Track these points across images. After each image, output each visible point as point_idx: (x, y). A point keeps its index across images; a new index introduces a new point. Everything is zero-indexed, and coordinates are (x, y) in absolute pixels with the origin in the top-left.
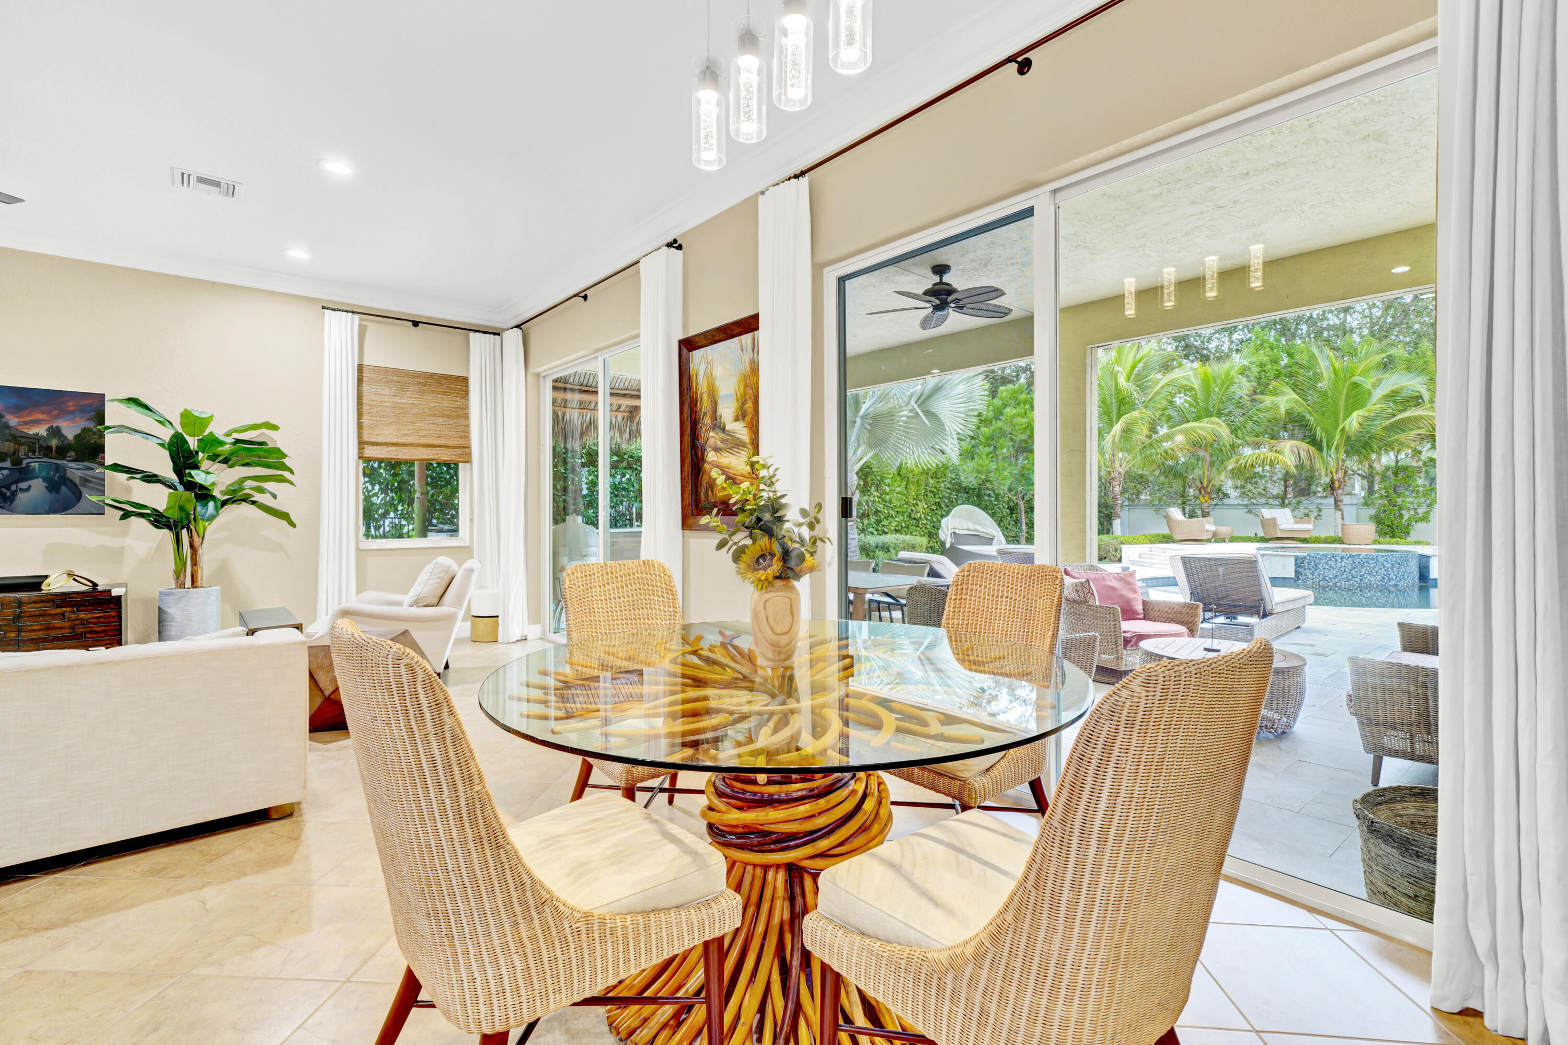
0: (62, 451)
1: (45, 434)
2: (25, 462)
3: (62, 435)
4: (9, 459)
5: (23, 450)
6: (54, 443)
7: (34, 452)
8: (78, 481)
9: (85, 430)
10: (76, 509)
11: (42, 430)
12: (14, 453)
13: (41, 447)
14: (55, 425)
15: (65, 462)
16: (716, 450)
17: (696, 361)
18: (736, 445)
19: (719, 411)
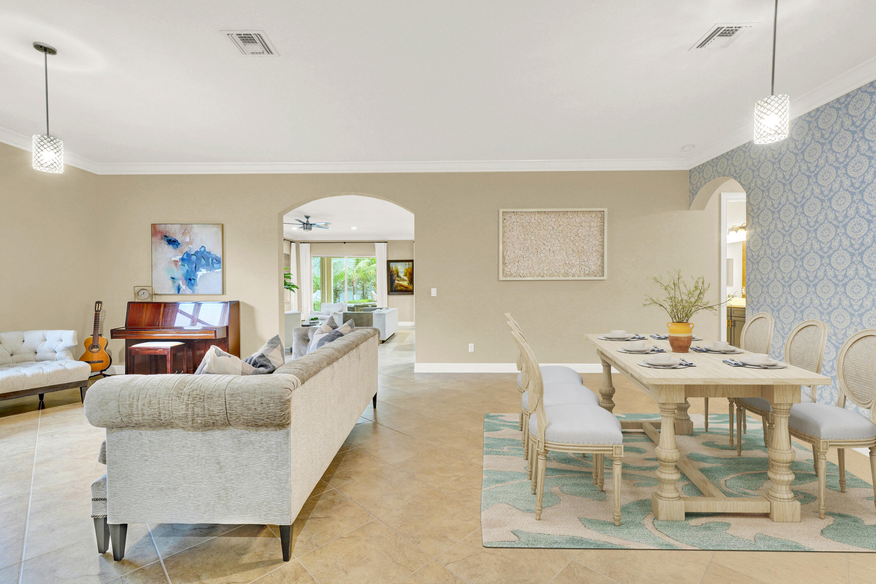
16: (398, 281)
17: (392, 265)
18: (404, 280)
19: (399, 274)
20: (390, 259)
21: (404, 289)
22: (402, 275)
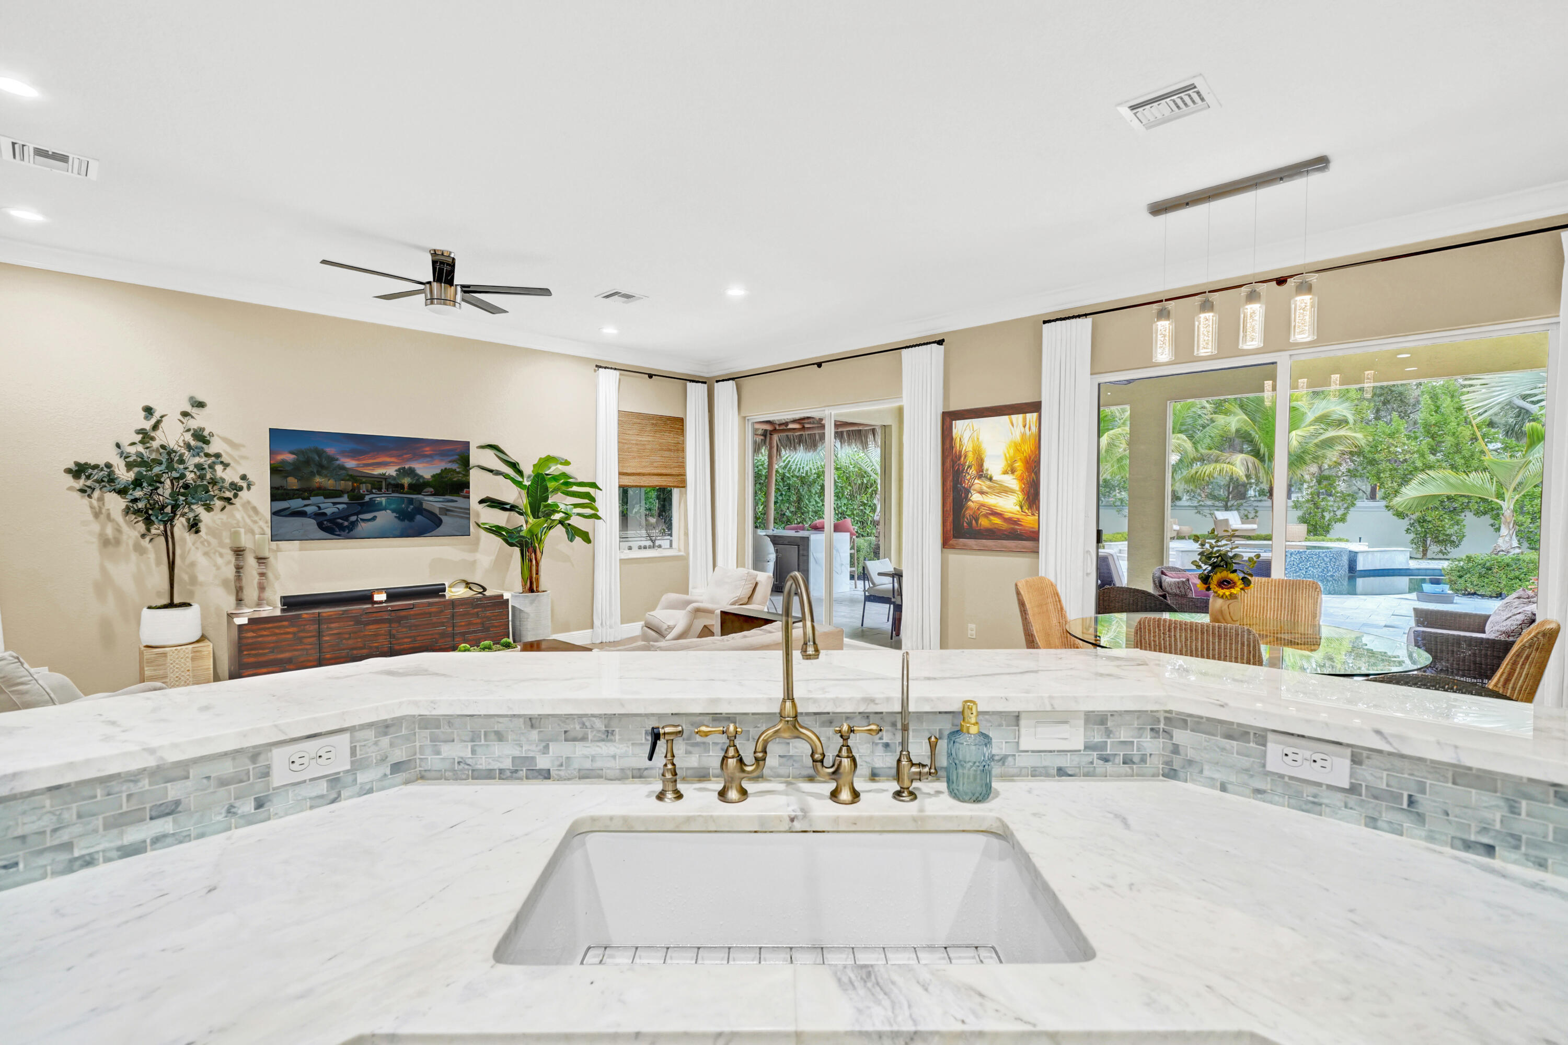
0: (419, 486)
1: (394, 474)
2: (367, 498)
3: (417, 475)
4: (346, 496)
5: (363, 489)
6: (406, 481)
7: (380, 489)
8: (437, 512)
9: (445, 471)
10: (434, 533)
11: (391, 471)
12: (353, 490)
13: (388, 485)
14: (407, 467)
15: (420, 496)
16: (982, 493)
17: (960, 428)
18: (1005, 490)
19: (986, 466)
20: (953, 408)
21: (1005, 526)
22: (995, 467)
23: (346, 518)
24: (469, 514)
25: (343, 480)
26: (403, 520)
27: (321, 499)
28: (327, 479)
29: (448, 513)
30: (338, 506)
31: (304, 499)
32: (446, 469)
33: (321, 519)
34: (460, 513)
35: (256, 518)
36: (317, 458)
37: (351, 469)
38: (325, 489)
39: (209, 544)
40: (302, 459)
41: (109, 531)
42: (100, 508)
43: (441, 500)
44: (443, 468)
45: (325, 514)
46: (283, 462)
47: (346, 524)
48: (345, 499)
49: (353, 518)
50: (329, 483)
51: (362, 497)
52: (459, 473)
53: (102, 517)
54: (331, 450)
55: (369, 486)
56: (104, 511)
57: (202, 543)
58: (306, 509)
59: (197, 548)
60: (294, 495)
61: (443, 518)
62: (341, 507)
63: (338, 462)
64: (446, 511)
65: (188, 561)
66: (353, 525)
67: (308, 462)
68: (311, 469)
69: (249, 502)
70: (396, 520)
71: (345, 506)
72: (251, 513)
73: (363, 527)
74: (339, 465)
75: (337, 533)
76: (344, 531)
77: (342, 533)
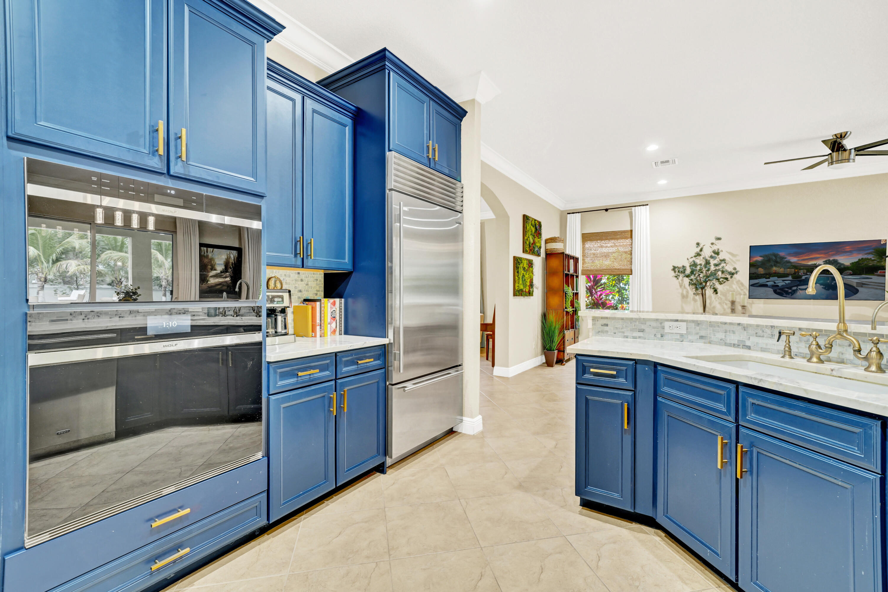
1: (822, 263)
2: (804, 277)
3: (839, 263)
4: (790, 276)
5: (801, 272)
8: (855, 285)
12: (795, 273)
14: (831, 259)
23: (790, 288)
24: (885, 287)
25: (789, 268)
26: (828, 290)
27: (776, 278)
28: (780, 268)
29: (864, 286)
30: (785, 282)
31: (766, 278)
32: (862, 259)
33: (776, 288)
34: (875, 285)
35: (742, 288)
36: (774, 258)
37: (794, 262)
38: (778, 273)
39: (721, 299)
40: (766, 259)
41: (685, 293)
42: (682, 283)
43: (858, 278)
44: (860, 258)
45: (778, 286)
46: (756, 261)
47: (790, 291)
48: (790, 278)
49: (795, 288)
50: (781, 270)
51: (801, 277)
52: (873, 260)
53: (683, 287)
54: (782, 254)
55: (805, 271)
56: (683, 285)
57: (718, 298)
58: (767, 283)
59: (716, 301)
60: (761, 276)
61: (860, 289)
62: (787, 282)
63: (786, 259)
64: (862, 285)
65: (712, 306)
66: (795, 292)
67: (769, 260)
68: (771, 264)
69: (739, 281)
70: (823, 290)
71: (790, 282)
72: (740, 285)
73: (800, 293)
74: (787, 261)
75: (785, 296)
76: (789, 295)
77: (788, 296)
